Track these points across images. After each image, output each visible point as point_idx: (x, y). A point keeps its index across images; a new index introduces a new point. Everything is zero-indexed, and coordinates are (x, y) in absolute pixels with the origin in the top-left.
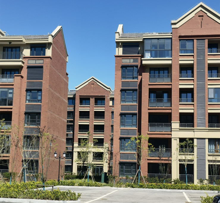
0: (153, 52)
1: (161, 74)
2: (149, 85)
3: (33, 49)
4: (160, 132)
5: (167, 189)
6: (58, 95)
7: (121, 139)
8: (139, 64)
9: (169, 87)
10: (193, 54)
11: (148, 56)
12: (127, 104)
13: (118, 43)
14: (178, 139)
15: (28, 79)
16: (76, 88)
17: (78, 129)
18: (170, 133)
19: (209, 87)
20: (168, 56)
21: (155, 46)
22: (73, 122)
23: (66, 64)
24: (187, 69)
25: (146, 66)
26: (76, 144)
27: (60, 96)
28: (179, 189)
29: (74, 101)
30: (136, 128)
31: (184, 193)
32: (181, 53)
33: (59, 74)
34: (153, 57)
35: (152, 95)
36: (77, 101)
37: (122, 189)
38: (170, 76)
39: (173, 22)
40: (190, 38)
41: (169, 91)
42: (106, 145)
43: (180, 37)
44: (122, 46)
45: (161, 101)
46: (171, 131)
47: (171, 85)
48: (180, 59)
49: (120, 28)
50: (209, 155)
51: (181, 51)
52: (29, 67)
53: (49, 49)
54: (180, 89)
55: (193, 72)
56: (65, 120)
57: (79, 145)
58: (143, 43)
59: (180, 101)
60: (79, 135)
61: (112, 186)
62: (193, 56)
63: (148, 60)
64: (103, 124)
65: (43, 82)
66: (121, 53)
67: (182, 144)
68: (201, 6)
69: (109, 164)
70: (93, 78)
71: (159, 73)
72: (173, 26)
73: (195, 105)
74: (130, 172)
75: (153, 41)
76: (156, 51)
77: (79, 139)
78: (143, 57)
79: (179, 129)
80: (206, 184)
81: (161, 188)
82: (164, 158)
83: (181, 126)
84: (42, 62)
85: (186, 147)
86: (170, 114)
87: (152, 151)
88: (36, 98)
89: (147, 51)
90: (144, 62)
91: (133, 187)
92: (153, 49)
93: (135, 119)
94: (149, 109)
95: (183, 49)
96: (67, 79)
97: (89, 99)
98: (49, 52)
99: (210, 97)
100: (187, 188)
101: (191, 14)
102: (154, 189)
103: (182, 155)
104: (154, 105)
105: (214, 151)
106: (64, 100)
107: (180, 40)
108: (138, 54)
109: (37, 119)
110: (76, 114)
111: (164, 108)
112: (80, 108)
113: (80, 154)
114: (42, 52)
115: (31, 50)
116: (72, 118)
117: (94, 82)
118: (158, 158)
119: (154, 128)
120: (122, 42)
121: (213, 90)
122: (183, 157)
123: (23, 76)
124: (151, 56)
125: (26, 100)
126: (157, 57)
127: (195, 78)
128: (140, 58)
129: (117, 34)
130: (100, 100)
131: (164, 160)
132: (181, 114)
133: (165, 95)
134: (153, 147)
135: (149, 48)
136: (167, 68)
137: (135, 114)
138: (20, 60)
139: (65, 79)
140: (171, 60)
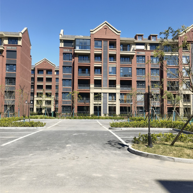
0: (80, 46)
1: (85, 58)
2: (78, 64)
3: (10, 40)
4: (84, 90)
5: (89, 119)
6: (26, 68)
7: (63, 93)
8: (73, 52)
9: (89, 65)
10: (101, 48)
11: (77, 48)
12: (66, 74)
13: (61, 40)
14: (93, 93)
15: (7, 58)
16: (35, 64)
17: (37, 87)
18: (89, 90)
19: (110, 66)
20: (88, 49)
21: (81, 43)
22: (34, 83)
23: (30, 50)
24: (98, 56)
25: (77, 53)
26: (35, 96)
27: (27, 69)
28: (95, 119)
29: (34, 71)
30: (71, 87)
31: (97, 121)
32: (95, 47)
33: (26, 56)
34: (80, 49)
35: (80, 69)
36: (36, 71)
37: (64, 120)
38: (89, 59)
39: (91, 30)
40: (100, 40)
41: (89, 68)
42: (53, 96)
43: (95, 39)
44: (63, 42)
45: (85, 73)
46: (90, 89)
47: (90, 64)
48: (95, 51)
49: (62, 32)
50: (109, 102)
51: (95, 46)
52: (7, 51)
53: (20, 41)
54: (95, 67)
55: (101, 58)
56: (30, 82)
57: (37, 96)
58: (75, 41)
59: (95, 73)
60: (37, 91)
61: (59, 119)
62: (101, 49)
63: (78, 50)
64: (51, 85)
65: (17, 60)
66: (63, 46)
67: (96, 96)
68: (106, 23)
69: (55, 107)
70: (45, 59)
71: (83, 58)
72: (91, 33)
73: (102, 75)
74: (68, 111)
75: (81, 40)
76: (82, 46)
77: (38, 93)
78: (75, 49)
79: (94, 88)
80: (107, 116)
81: (85, 119)
82: (87, 103)
83: (95, 86)
84: (16, 48)
85: (98, 98)
86: (89, 80)
87: (81, 99)
88: (13, 69)
89: (77, 45)
90: (75, 52)
91: (70, 119)
92: (80, 44)
93: (71, 82)
94: (78, 77)
95: (96, 45)
96: (31, 59)
97: (43, 71)
98: (20, 43)
99: (110, 72)
100: (99, 118)
101: (100, 27)
102: (82, 120)
103: (96, 101)
104: (81, 75)
105: (111, 99)
106: (29, 70)
107: (95, 40)
108: (72, 47)
109: (13, 82)
110: (35, 79)
111: (86, 77)
112: (38, 76)
113: (38, 101)
114: (16, 43)
115: (8, 41)
116: (33, 81)
117: (45, 61)
118: (84, 103)
119: (81, 88)
120: (63, 40)
121: (111, 68)
122: (97, 103)
123: (4, 56)
124: (79, 49)
125: (6, 70)
126: (83, 49)
127: (102, 61)
128: (73, 49)
129: (60, 35)
130: (49, 71)
131: (87, 104)
132: (95, 80)
133: (87, 70)
134: (81, 97)
135: (78, 44)
136: (88, 56)
137: (71, 80)
138: (2, 46)
139: (30, 59)
140: (90, 51)
